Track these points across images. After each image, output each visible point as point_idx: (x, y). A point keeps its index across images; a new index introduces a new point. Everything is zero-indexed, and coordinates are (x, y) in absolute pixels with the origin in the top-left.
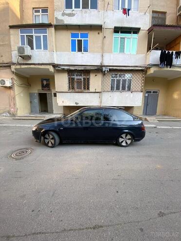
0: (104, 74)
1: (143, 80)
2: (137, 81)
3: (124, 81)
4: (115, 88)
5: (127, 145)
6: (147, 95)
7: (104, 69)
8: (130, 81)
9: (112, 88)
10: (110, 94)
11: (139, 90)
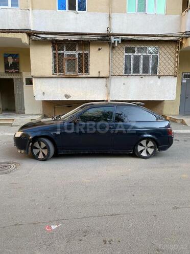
0: (113, 47)
1: (177, 57)
2: (167, 59)
3: (146, 59)
4: (132, 71)
5: (149, 156)
6: (184, 81)
7: (113, 39)
8: (156, 59)
9: (127, 70)
10: (124, 80)
11: (171, 74)
